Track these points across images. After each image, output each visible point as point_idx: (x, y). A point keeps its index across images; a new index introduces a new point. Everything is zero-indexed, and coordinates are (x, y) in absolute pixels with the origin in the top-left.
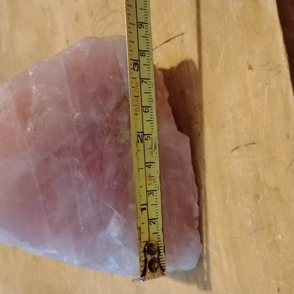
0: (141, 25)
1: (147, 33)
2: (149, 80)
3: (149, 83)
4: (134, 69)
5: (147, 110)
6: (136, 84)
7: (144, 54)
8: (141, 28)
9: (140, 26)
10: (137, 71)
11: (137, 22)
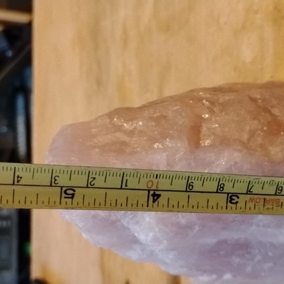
0: (190, 185)
1: (199, 179)
2: (251, 182)
3: (254, 182)
4: (237, 203)
5: (280, 188)
6: (252, 202)
7: (222, 186)
8: (192, 186)
9: (191, 187)
10: (238, 197)
11: (186, 191)
